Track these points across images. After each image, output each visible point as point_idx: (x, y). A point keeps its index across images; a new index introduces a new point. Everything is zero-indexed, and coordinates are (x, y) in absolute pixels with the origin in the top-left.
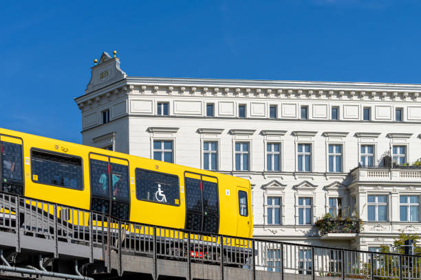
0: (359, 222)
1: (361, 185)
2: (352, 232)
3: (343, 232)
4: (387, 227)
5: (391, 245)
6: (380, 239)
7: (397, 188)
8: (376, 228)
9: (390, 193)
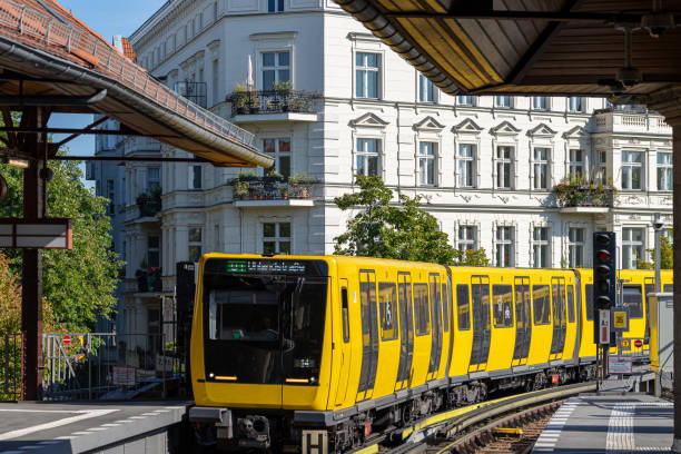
0: (612, 191)
1: (615, 138)
2: (603, 206)
3: (593, 206)
4: (643, 199)
5: (648, 226)
6: (636, 216)
7: (656, 143)
8: (632, 200)
9: (647, 150)
